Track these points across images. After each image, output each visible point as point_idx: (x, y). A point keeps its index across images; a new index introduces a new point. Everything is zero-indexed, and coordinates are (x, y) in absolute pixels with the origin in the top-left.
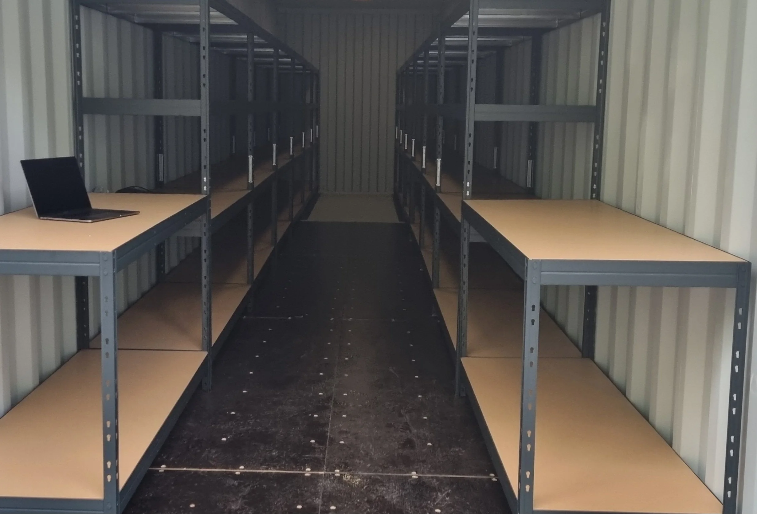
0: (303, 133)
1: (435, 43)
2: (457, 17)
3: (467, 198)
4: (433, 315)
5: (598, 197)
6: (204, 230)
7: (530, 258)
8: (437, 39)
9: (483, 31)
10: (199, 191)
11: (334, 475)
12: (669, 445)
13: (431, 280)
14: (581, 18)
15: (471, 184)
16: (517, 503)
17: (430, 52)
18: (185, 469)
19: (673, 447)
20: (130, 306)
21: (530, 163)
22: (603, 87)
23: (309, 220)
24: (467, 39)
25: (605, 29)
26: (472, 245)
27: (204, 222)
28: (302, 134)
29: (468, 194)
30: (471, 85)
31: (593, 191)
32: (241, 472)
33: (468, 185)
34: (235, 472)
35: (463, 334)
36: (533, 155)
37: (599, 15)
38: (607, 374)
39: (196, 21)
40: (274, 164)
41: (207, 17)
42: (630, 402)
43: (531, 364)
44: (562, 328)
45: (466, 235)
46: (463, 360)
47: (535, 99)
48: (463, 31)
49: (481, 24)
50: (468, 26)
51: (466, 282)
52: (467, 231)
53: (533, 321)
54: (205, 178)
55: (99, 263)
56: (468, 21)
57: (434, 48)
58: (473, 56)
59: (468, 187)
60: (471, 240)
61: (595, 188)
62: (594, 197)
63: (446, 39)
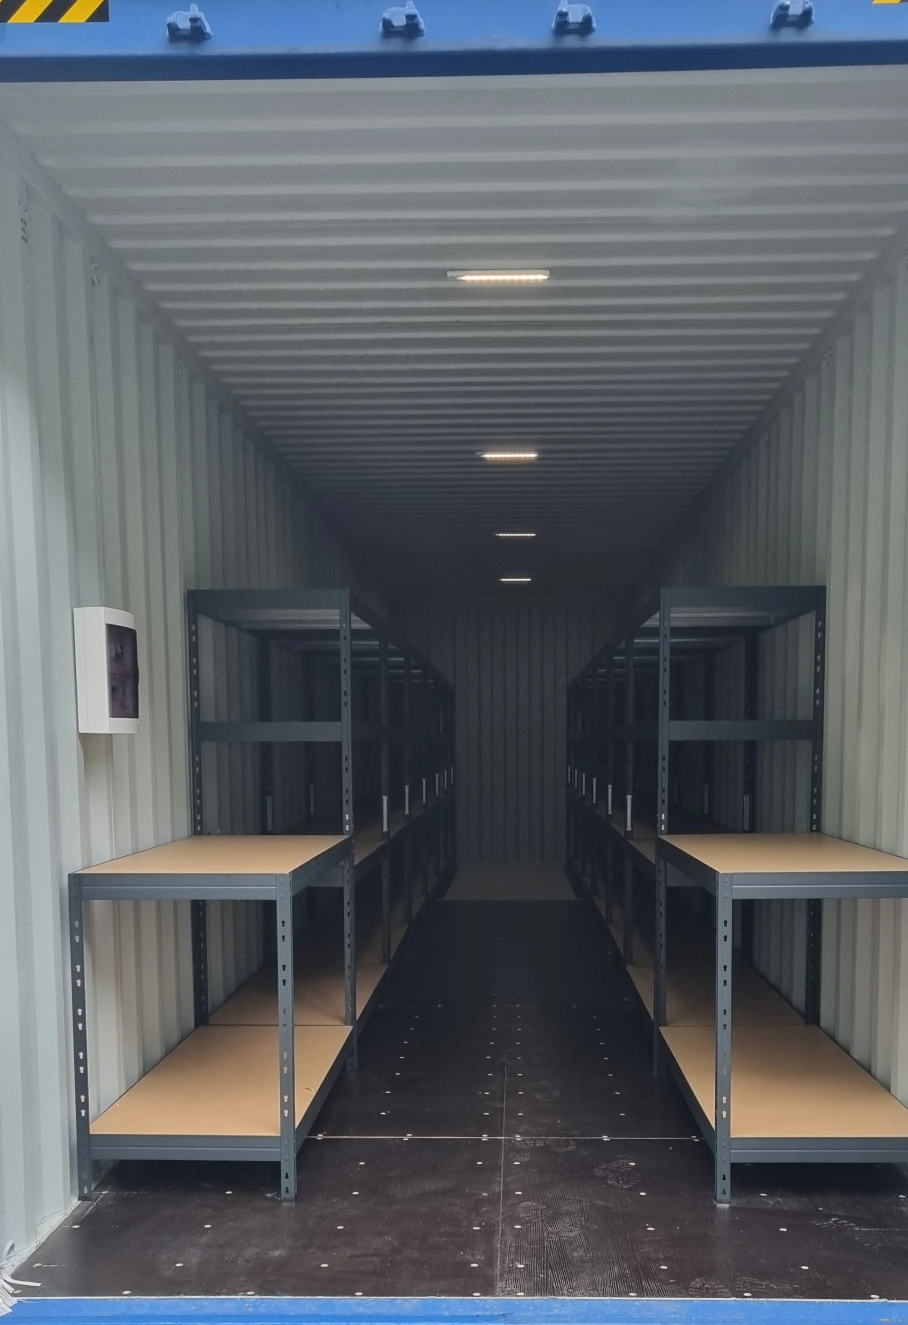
0: (437, 776)
1: (622, 646)
2: (648, 616)
3: (662, 833)
4: (626, 1000)
5: (819, 830)
6: (347, 877)
7: (721, 872)
8: (624, 642)
9: (677, 631)
10: (340, 832)
11: (515, 1140)
12: (888, 1090)
13: (622, 954)
14: (797, 615)
15: (667, 816)
16: (713, 1133)
17: (615, 658)
18: (346, 1137)
19: (891, 1092)
20: (240, 987)
21: (747, 799)
22: (819, 696)
23: (447, 898)
24: (658, 641)
25: (821, 629)
26: (670, 891)
27: (347, 867)
28: (435, 777)
29: (663, 829)
30: (664, 698)
31: (812, 822)
32: (409, 1139)
33: (663, 818)
34: (403, 1138)
35: (661, 999)
36: (751, 788)
37: (813, 614)
38: (833, 1038)
39: (337, 626)
40: (407, 812)
41: (348, 621)
42: (854, 1059)
43: (725, 982)
44: (788, 1000)
45: (662, 877)
46: (662, 1030)
47: (752, 713)
48: (654, 632)
49: (674, 624)
50: (659, 626)
51: (663, 945)
52: (663, 873)
53: (725, 937)
54: (347, 816)
55: (276, 886)
56: (659, 620)
57: (621, 653)
58: (665, 665)
59: (663, 820)
60: (668, 885)
61: (815, 818)
62: (814, 829)
63: (635, 641)
